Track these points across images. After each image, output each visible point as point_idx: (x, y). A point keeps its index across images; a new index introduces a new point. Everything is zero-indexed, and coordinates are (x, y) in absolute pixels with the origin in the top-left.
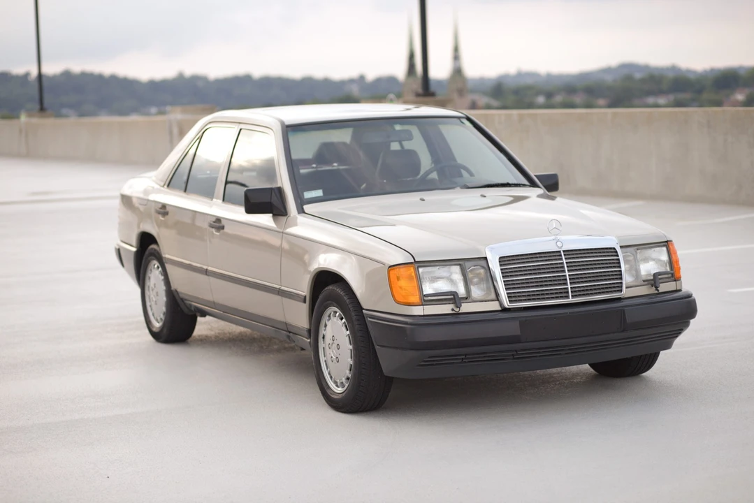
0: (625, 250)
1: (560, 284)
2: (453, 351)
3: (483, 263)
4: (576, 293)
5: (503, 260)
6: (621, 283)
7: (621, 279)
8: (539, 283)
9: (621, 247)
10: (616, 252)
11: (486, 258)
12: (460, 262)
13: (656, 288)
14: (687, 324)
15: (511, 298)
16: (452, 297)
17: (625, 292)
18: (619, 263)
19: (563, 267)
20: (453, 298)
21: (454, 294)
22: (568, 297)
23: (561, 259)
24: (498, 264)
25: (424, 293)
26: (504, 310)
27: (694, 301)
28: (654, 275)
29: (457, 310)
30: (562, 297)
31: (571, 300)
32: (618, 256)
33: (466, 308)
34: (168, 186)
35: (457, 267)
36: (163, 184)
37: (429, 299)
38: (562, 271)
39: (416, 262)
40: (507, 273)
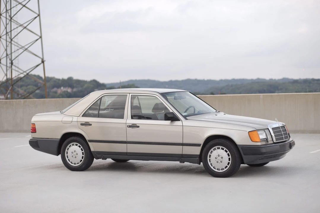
1: (282, 136)
3: (268, 130)
4: (285, 138)
8: (279, 135)
11: (268, 129)
12: (264, 130)
16: (265, 139)
18: (286, 130)
20: (267, 140)
22: (283, 139)
23: (280, 129)
24: (272, 130)
26: (274, 143)
27: (294, 141)
29: (268, 143)
31: (284, 140)
34: (82, 116)
35: (264, 131)
36: (78, 116)
37: (261, 140)
38: (282, 132)
39: (257, 130)
40: (274, 133)
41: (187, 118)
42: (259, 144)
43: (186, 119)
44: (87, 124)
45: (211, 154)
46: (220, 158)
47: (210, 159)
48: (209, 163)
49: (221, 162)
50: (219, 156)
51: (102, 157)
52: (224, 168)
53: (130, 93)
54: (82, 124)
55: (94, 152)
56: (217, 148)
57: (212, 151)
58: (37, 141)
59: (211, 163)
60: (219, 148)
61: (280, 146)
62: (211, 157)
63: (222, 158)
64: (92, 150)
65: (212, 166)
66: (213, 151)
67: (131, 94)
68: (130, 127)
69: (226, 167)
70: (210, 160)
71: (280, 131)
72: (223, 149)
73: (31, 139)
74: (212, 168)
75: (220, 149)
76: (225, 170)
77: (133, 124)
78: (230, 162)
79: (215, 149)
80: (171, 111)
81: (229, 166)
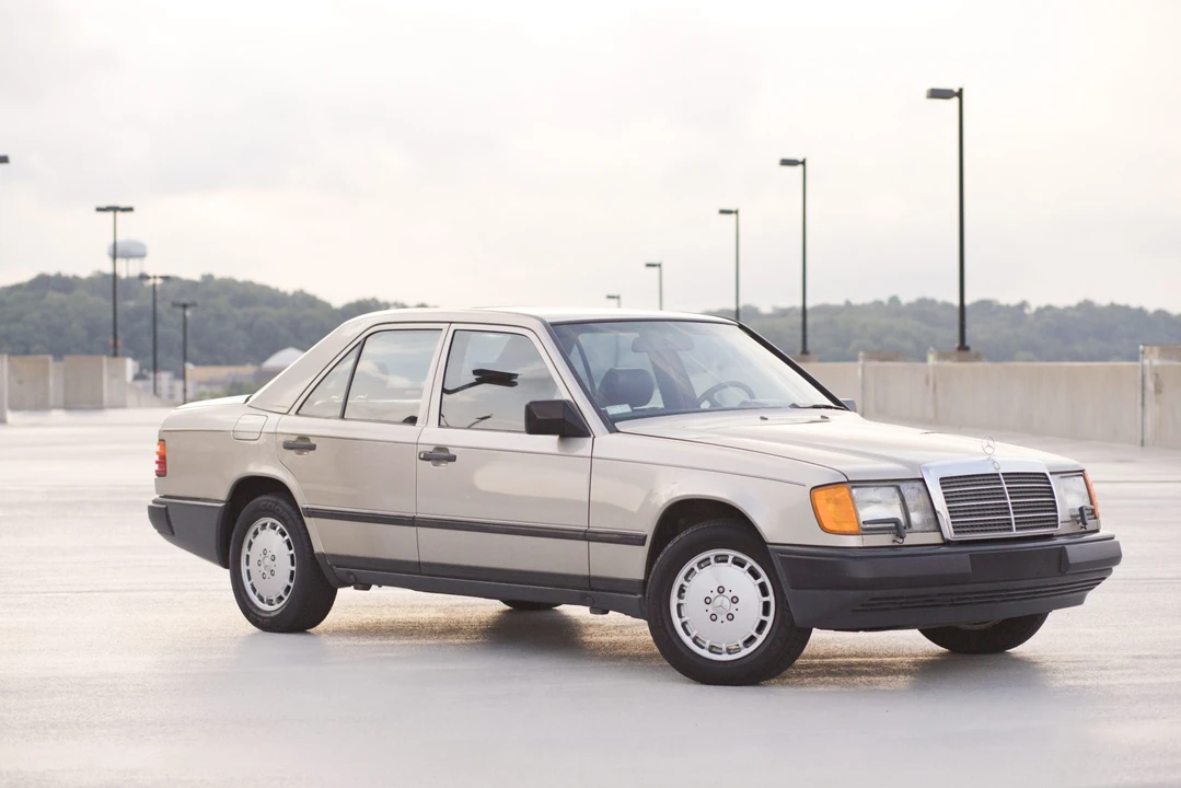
0: (1054, 476)
1: (1002, 514)
2: (898, 592)
3: (919, 485)
4: (1021, 524)
5: (945, 482)
6: (1056, 516)
7: (1056, 511)
8: (981, 511)
9: (1051, 473)
10: (1047, 478)
11: (922, 480)
12: (895, 483)
13: (1085, 524)
14: (1109, 571)
15: (957, 528)
16: (893, 525)
17: (1062, 528)
18: (1053, 492)
19: (1004, 493)
20: (897, 528)
21: (896, 521)
22: (1010, 530)
23: (1001, 483)
24: (939, 487)
25: (862, 521)
26: (947, 543)
28: (1081, 509)
29: (901, 541)
30: (1005, 530)
31: (1015, 533)
32: (1049, 483)
33: (910, 539)
34: (297, 413)
35: (893, 490)
36: (285, 411)
37: (868, 526)
38: (1005, 498)
39: (849, 482)
40: (948, 498)
41: (618, 425)
42: (853, 541)
43: (613, 430)
44: (302, 445)
45: (686, 583)
46: (727, 603)
47: (681, 601)
48: (677, 622)
49: (730, 617)
50: (721, 590)
51: (352, 577)
52: (741, 646)
53: (451, 323)
54: (288, 446)
55: (323, 555)
56: (717, 557)
57: (692, 570)
58: (166, 508)
59: (684, 620)
60: (722, 559)
61: (973, 557)
62: (686, 594)
63: (735, 600)
64: (318, 547)
65: (688, 634)
66: (696, 569)
67: (454, 326)
68: (427, 457)
69: (751, 639)
70: (679, 606)
71: (1000, 494)
72: (741, 564)
73: (154, 502)
74: (688, 641)
75: (726, 561)
76: (745, 652)
77: (440, 449)
78: (770, 620)
79: (704, 563)
80: (565, 396)
81: (760, 639)
